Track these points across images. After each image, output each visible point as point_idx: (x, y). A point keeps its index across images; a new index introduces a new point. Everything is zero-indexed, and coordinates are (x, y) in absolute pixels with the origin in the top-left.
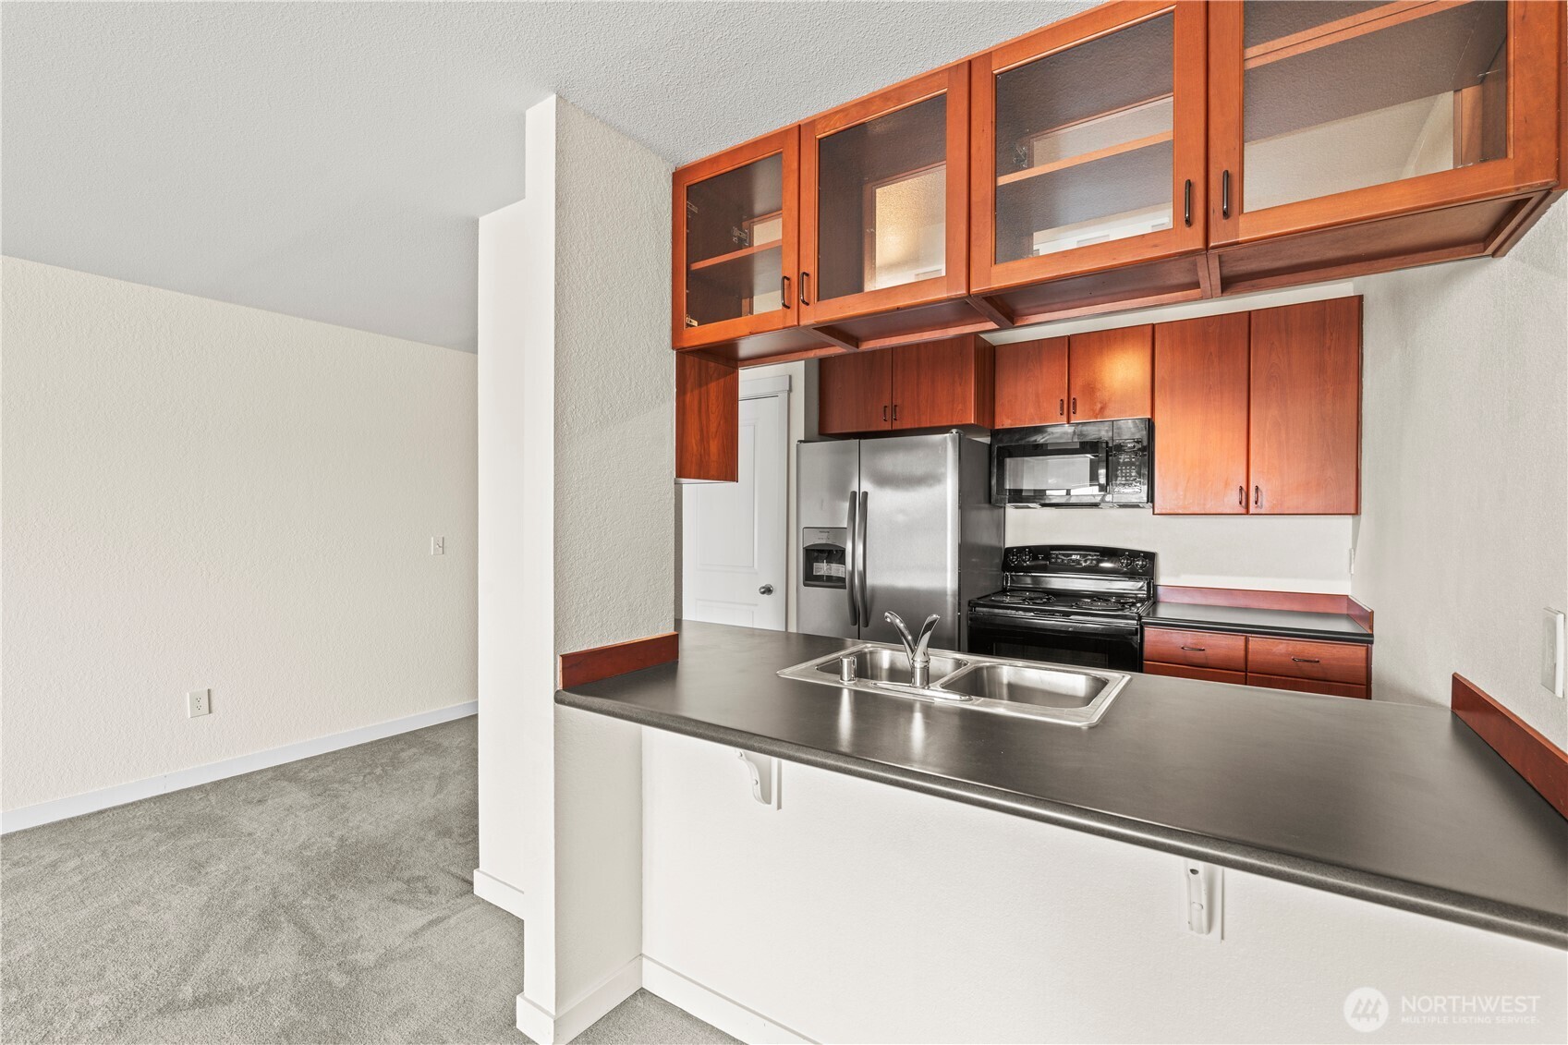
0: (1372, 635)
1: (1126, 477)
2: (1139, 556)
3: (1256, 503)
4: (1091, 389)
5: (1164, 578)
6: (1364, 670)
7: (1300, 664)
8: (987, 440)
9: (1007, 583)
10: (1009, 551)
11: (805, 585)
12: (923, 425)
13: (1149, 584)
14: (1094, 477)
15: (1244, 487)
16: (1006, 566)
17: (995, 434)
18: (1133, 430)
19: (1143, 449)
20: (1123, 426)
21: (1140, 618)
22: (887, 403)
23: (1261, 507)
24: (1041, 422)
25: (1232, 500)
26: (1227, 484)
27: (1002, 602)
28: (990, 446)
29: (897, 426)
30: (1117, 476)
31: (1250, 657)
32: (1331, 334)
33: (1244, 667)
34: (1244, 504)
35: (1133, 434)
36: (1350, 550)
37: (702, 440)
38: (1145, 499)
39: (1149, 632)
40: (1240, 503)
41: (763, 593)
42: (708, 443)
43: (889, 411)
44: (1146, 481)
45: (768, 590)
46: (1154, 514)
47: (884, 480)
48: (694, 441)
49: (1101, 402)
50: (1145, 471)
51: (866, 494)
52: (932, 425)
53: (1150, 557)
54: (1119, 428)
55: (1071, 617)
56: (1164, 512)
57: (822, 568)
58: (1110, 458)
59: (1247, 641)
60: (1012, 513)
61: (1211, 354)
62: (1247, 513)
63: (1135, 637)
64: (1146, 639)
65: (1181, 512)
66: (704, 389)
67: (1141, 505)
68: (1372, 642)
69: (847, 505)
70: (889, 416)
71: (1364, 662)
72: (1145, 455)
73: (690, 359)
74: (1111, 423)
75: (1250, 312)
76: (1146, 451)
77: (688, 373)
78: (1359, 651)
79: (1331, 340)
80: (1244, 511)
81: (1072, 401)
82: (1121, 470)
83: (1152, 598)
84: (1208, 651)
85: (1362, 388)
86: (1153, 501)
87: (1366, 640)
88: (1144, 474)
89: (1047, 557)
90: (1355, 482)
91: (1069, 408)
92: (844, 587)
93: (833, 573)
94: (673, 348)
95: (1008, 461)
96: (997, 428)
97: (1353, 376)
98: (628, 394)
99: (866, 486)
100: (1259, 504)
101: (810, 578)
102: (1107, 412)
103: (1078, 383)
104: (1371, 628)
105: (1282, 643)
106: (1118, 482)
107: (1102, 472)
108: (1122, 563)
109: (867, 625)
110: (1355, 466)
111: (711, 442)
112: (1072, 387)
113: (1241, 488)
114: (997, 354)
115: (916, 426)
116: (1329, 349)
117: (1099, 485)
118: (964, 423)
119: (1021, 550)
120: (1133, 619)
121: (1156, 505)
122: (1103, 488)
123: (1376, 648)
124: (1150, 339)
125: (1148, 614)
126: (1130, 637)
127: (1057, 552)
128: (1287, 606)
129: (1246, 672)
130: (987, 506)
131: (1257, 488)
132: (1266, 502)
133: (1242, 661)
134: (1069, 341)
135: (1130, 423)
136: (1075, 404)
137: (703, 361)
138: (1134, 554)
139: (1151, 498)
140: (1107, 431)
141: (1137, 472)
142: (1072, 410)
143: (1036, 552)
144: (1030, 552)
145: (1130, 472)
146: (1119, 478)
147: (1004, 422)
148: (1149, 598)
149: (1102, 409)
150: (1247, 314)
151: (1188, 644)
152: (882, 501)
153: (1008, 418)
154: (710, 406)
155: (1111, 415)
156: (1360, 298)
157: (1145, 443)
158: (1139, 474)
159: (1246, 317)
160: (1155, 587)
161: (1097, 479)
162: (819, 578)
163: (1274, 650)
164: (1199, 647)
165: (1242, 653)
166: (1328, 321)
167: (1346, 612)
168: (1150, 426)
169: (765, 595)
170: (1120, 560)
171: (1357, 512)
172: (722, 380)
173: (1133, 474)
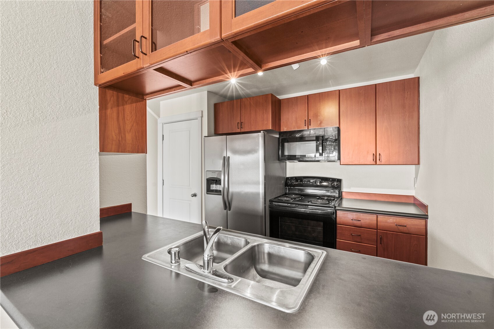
0: (427, 216)
1: (330, 150)
2: (336, 181)
3: (379, 160)
4: (316, 116)
6: (424, 230)
7: (399, 227)
8: (278, 136)
9: (287, 191)
10: (287, 178)
11: (207, 194)
12: (252, 130)
13: (339, 191)
14: (317, 150)
15: (375, 154)
16: (286, 184)
17: (281, 133)
18: (332, 132)
19: (336, 140)
20: (329, 130)
21: (335, 207)
22: (239, 122)
23: (381, 162)
24: (298, 129)
25: (370, 159)
27: (282, 200)
28: (279, 138)
29: (243, 130)
30: (326, 150)
31: (378, 224)
32: (408, 93)
33: (376, 228)
34: (375, 160)
35: (332, 133)
36: (414, 178)
37: (120, 132)
38: (337, 159)
39: (339, 213)
40: (373, 160)
41: (193, 196)
42: (125, 135)
43: (239, 125)
44: (337, 151)
45: (195, 195)
46: (340, 165)
47: (235, 152)
48: (113, 134)
49: (320, 121)
50: (337, 148)
51: (229, 157)
52: (255, 130)
53: (339, 181)
54: (327, 131)
55: (309, 207)
56: (344, 164)
57: (214, 187)
58: (324, 143)
59: (377, 217)
60: (289, 164)
61: (361, 101)
62: (376, 164)
63: (333, 216)
64: (338, 215)
65: (351, 164)
66: (121, 108)
67: (336, 161)
68: (427, 218)
69: (222, 161)
70: (239, 127)
71: (425, 226)
72: (337, 142)
73: (109, 92)
74: (324, 129)
75: (376, 84)
76: (338, 140)
77: (108, 98)
78: (423, 222)
79: (408, 95)
80: (375, 163)
81: (309, 120)
82: (328, 147)
83: (340, 197)
84: (362, 221)
85: (420, 114)
86: (340, 160)
87: (425, 217)
88: (336, 149)
89: (301, 181)
90: (417, 152)
91: (308, 123)
92: (221, 195)
93: (218, 189)
94: (95, 84)
95: (286, 144)
96: (281, 131)
97: (416, 109)
98: (58, 106)
99: (229, 154)
100: (380, 160)
101: (209, 191)
102: (322, 125)
103: (311, 114)
104: (427, 212)
105: (391, 218)
106: (327, 152)
107: (321, 148)
108: (329, 183)
109: (230, 210)
110: (417, 145)
111: (127, 134)
112: (309, 114)
113: (373, 155)
114: (281, 102)
115: (250, 131)
116: (407, 98)
117: (319, 153)
118: (267, 129)
119: (292, 178)
120: (332, 208)
121: (341, 161)
122: (321, 155)
123: (429, 221)
124: (338, 96)
125: (339, 205)
126: (331, 215)
127: (305, 179)
128: (391, 200)
129: (377, 230)
130: (278, 161)
131: (380, 154)
132: (384, 159)
133: (376, 225)
134: (308, 96)
135: (331, 129)
136: (310, 122)
137: (120, 94)
138: (333, 180)
139: (339, 158)
140: (322, 132)
141: (334, 148)
142: (309, 124)
143: (297, 179)
144: (295, 179)
145: (331, 148)
146: (327, 151)
147: (284, 129)
148: (339, 197)
149: (320, 123)
150: (375, 85)
151: (354, 218)
152: (235, 159)
153: (285, 127)
154: (126, 116)
155: (324, 125)
156: (419, 78)
157: (337, 138)
158: (335, 149)
159: (374, 86)
160: (342, 192)
161: (319, 151)
162: (213, 191)
163: (388, 221)
164: (358, 219)
165: (376, 222)
166: (406, 88)
167: (413, 202)
168: (339, 130)
169: (194, 197)
170: (328, 182)
171: (419, 164)
172: (134, 105)
173: (332, 149)
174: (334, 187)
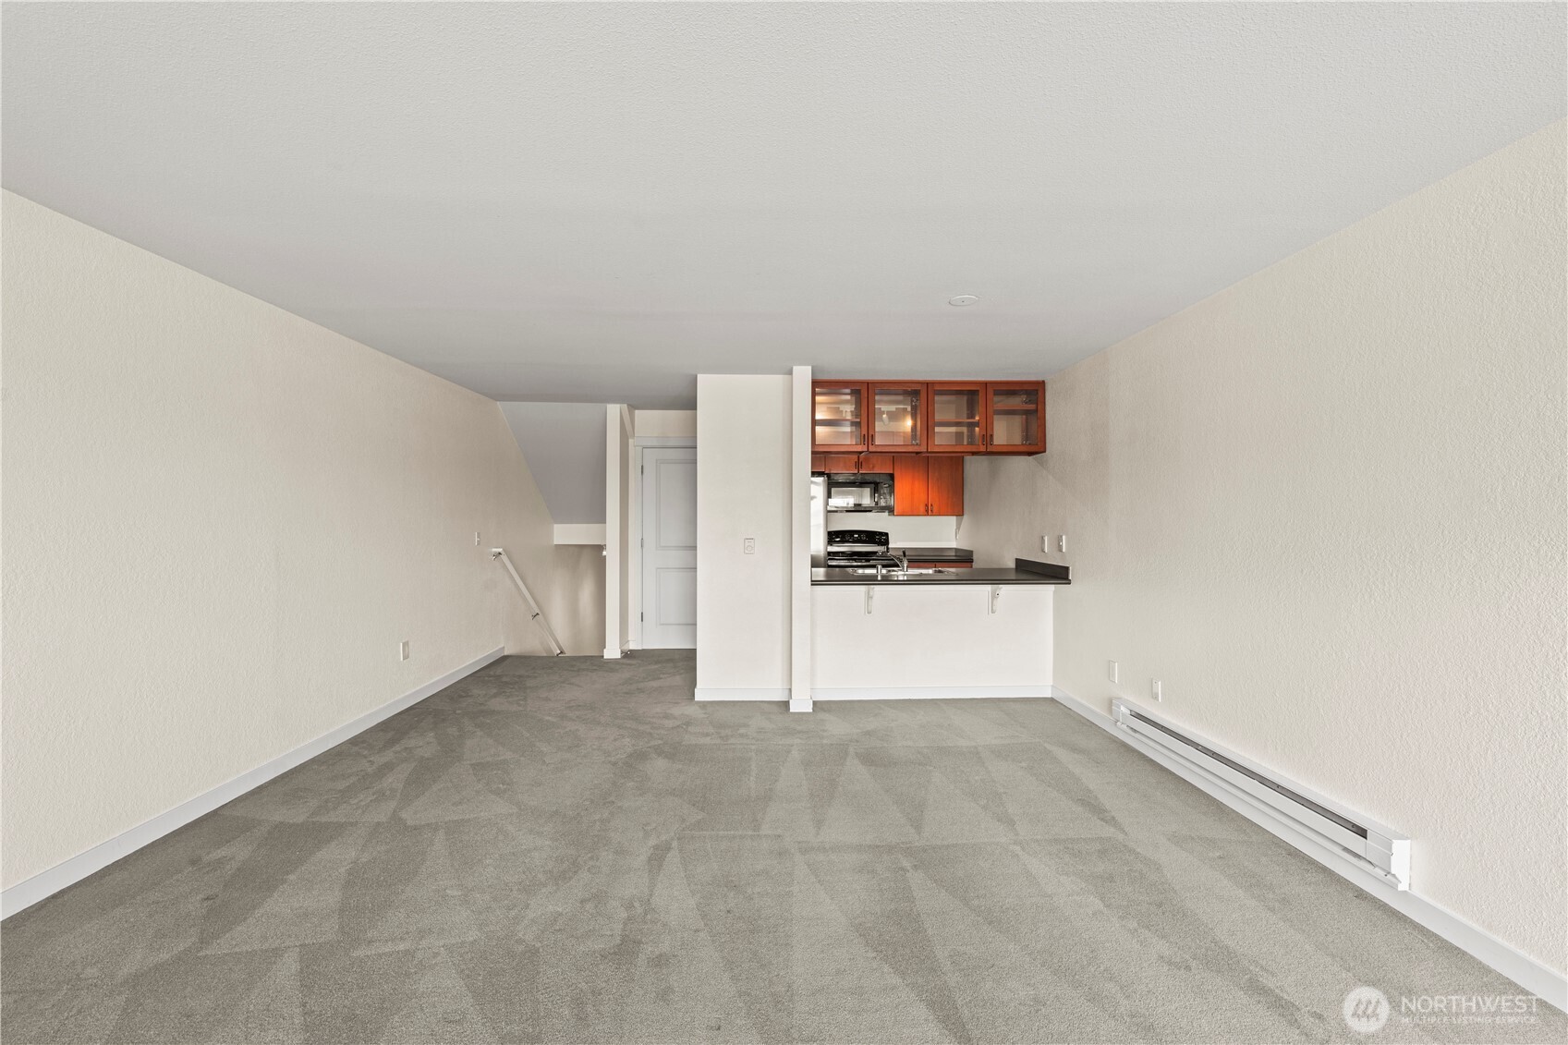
3: (932, 510)
5: (892, 544)
13: (886, 548)
25: (923, 509)
26: (920, 501)
40: (926, 510)
53: (887, 535)
62: (928, 514)
65: (904, 514)
113: (925, 504)
131: (931, 504)
149: (873, 466)
171: (962, 514)
174: (879, 543)
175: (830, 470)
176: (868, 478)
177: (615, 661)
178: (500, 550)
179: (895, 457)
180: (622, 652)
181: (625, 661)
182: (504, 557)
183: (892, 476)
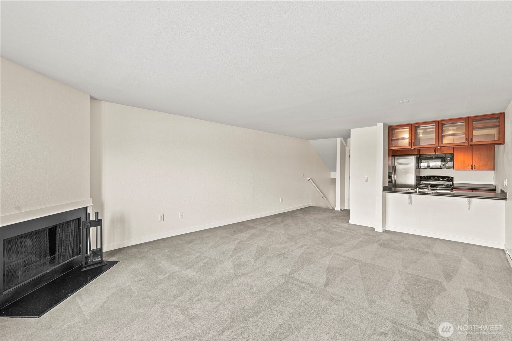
1: (448, 162)
5: (455, 182)
8: (419, 156)
10: (421, 177)
13: (452, 183)
16: (420, 180)
20: (447, 154)
24: (430, 153)
25: (470, 167)
26: (469, 165)
28: (419, 158)
29: (400, 154)
30: (446, 163)
34: (472, 168)
36: (493, 177)
46: (454, 170)
47: (400, 164)
51: (396, 166)
53: (452, 178)
56: (456, 170)
58: (445, 160)
62: (473, 170)
65: (459, 170)
67: (451, 168)
76: (452, 158)
83: (453, 185)
85: (495, 149)
89: (430, 178)
90: (493, 165)
94: (388, 149)
95: (423, 161)
97: (493, 148)
100: (475, 168)
107: (443, 162)
108: (447, 179)
110: (493, 163)
113: (472, 166)
121: (454, 168)
122: (443, 165)
127: (433, 177)
131: (475, 166)
132: (477, 168)
135: (449, 154)
138: (449, 177)
140: (444, 155)
142: (437, 152)
143: (428, 177)
144: (426, 177)
149: (443, 151)
152: (400, 167)
155: (445, 152)
171: (494, 170)
174: (449, 181)
175: (422, 153)
176: (440, 156)
177: (338, 211)
178: (309, 178)
179: (455, 147)
180: (341, 209)
181: (341, 212)
182: (311, 180)
183: (453, 155)
